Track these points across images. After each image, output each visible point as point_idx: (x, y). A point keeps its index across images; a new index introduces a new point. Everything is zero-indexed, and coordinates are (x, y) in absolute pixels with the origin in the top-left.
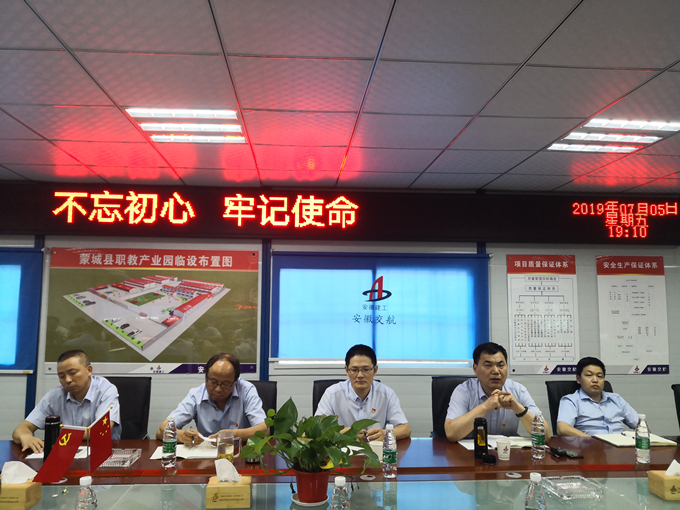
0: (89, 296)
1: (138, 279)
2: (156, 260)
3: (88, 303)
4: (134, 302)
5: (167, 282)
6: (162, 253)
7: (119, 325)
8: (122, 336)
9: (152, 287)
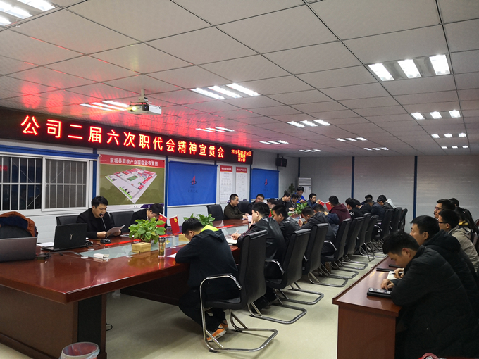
0: (114, 176)
1: (129, 170)
2: (135, 162)
3: (114, 180)
4: (129, 179)
5: (139, 171)
6: (137, 159)
7: (125, 189)
8: (125, 193)
9: (135, 173)
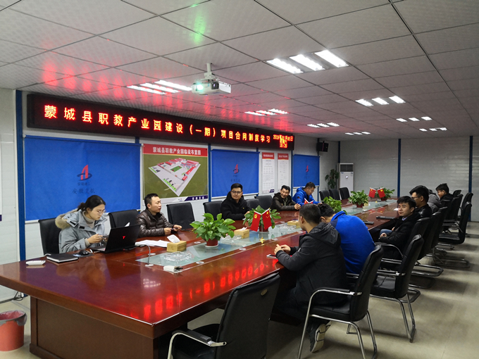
0: (158, 167)
1: (173, 159)
2: (178, 151)
3: (158, 171)
4: (173, 170)
5: (182, 161)
6: (180, 148)
7: (169, 180)
8: (169, 185)
9: (178, 164)
